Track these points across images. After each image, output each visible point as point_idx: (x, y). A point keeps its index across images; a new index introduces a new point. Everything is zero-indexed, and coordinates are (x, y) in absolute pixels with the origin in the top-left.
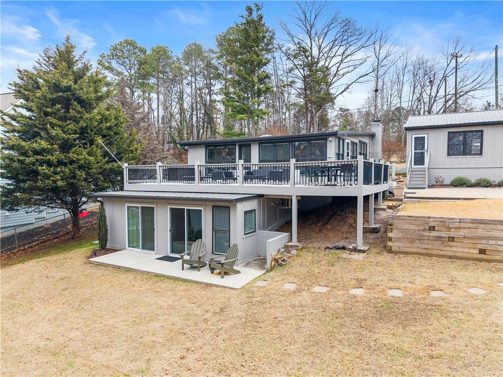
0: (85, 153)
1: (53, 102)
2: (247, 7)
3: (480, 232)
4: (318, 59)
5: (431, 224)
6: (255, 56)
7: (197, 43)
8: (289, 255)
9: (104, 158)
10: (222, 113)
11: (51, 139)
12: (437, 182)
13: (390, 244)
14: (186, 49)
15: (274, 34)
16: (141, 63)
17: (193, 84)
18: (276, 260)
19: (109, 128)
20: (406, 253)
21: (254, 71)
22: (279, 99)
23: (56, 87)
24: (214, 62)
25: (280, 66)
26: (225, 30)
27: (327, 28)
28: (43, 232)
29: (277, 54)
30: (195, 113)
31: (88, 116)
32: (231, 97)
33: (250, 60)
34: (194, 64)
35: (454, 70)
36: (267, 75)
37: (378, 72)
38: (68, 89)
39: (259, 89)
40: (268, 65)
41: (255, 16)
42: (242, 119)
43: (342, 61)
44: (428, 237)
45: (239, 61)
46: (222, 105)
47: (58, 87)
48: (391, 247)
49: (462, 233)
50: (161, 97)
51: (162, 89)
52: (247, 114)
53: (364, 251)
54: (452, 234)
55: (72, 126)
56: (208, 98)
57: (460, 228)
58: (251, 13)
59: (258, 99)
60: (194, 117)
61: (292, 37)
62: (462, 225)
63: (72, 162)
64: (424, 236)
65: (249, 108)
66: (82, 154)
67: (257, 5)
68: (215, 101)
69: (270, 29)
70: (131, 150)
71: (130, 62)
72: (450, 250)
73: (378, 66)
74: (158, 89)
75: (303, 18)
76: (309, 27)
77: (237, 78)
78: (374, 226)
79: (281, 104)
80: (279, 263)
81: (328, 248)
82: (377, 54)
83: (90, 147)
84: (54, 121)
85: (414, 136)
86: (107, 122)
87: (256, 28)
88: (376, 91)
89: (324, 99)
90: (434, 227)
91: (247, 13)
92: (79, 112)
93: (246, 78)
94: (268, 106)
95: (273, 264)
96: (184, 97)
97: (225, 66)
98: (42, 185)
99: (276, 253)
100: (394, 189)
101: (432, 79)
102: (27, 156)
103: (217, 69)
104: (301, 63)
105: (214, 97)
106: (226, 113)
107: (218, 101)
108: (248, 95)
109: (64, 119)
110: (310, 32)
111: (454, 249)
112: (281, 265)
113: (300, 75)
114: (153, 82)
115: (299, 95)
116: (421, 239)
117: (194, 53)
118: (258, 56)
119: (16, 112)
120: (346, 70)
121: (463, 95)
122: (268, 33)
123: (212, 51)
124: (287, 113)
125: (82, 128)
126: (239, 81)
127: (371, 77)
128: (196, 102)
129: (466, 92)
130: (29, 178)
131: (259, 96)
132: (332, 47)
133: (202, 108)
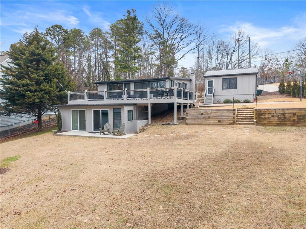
0: (48, 86)
1: (31, 61)
2: (128, 11)
3: (219, 114)
4: (168, 40)
5: (202, 112)
6: (132, 38)
7: (98, 28)
8: (147, 128)
9: (57, 89)
10: (113, 69)
11: (31, 79)
12: (218, 102)
13: (187, 121)
14: (92, 31)
15: (143, 25)
16: (65, 39)
17: (96, 52)
18: (141, 129)
19: (59, 74)
20: (193, 124)
21: (132, 46)
22: (146, 61)
23: (33, 54)
24: (109, 39)
25: (147, 43)
26: (115, 22)
27: (172, 23)
28: (19, 130)
29: (145, 36)
30: (97, 68)
31: (48, 68)
32: (119, 60)
33: (129, 40)
34: (96, 40)
35: (238, 48)
36: (139, 48)
37: (199, 48)
38: (39, 55)
39: (135, 56)
40: (139, 43)
41: (132, 15)
42: (125, 72)
43: (180, 41)
44: (201, 117)
45: (123, 40)
46: (114, 64)
47: (33, 53)
48: (187, 122)
49: (212, 115)
50: (77, 59)
51: (77, 54)
52: (128, 69)
53: (176, 125)
54: (209, 116)
55: (41, 73)
56: (105, 60)
57: (212, 113)
58: (130, 14)
59: (134, 61)
60: (97, 70)
61: (153, 27)
62: (213, 112)
63: (41, 90)
64: (199, 117)
65: (129, 66)
66: (46, 87)
67: (133, 10)
68: (109, 62)
69: (141, 22)
70: (70, 86)
71: (58, 38)
72: (208, 122)
73: (199, 45)
74: (75, 54)
75: (159, 17)
76: (162, 22)
77: (122, 49)
78: (183, 117)
79: (147, 64)
80: (142, 130)
81: (163, 124)
82: (198, 38)
83: (51, 83)
84: (33, 70)
85: (208, 80)
86: (58, 71)
87: (133, 22)
88: (198, 58)
89: (170, 62)
90: (203, 113)
91: (128, 14)
92: (44, 66)
93: (127, 49)
94: (140, 65)
95: (140, 131)
96: (91, 59)
97: (115, 42)
98: (28, 101)
99: (141, 127)
100: (195, 103)
101: (228, 52)
102: (19, 87)
103: (110, 43)
104: (158, 41)
105: (109, 59)
106: (116, 68)
107: (111, 62)
108: (128, 59)
109: (37, 69)
110: (163, 25)
111: (210, 121)
112: (143, 131)
113: (158, 48)
114: (72, 50)
115: (157, 60)
116: (198, 118)
117: (96, 33)
118: (134, 38)
119: (9, 66)
120: (182, 46)
121: (243, 61)
122: (139, 24)
123: (107, 33)
124: (151, 70)
125: (46, 74)
126: (123, 51)
127: (196, 50)
128: (98, 62)
129: (245, 60)
130: (20, 98)
131: (135, 59)
132: (175, 33)
133: (102, 66)
